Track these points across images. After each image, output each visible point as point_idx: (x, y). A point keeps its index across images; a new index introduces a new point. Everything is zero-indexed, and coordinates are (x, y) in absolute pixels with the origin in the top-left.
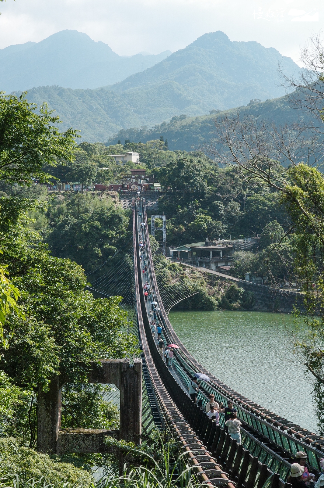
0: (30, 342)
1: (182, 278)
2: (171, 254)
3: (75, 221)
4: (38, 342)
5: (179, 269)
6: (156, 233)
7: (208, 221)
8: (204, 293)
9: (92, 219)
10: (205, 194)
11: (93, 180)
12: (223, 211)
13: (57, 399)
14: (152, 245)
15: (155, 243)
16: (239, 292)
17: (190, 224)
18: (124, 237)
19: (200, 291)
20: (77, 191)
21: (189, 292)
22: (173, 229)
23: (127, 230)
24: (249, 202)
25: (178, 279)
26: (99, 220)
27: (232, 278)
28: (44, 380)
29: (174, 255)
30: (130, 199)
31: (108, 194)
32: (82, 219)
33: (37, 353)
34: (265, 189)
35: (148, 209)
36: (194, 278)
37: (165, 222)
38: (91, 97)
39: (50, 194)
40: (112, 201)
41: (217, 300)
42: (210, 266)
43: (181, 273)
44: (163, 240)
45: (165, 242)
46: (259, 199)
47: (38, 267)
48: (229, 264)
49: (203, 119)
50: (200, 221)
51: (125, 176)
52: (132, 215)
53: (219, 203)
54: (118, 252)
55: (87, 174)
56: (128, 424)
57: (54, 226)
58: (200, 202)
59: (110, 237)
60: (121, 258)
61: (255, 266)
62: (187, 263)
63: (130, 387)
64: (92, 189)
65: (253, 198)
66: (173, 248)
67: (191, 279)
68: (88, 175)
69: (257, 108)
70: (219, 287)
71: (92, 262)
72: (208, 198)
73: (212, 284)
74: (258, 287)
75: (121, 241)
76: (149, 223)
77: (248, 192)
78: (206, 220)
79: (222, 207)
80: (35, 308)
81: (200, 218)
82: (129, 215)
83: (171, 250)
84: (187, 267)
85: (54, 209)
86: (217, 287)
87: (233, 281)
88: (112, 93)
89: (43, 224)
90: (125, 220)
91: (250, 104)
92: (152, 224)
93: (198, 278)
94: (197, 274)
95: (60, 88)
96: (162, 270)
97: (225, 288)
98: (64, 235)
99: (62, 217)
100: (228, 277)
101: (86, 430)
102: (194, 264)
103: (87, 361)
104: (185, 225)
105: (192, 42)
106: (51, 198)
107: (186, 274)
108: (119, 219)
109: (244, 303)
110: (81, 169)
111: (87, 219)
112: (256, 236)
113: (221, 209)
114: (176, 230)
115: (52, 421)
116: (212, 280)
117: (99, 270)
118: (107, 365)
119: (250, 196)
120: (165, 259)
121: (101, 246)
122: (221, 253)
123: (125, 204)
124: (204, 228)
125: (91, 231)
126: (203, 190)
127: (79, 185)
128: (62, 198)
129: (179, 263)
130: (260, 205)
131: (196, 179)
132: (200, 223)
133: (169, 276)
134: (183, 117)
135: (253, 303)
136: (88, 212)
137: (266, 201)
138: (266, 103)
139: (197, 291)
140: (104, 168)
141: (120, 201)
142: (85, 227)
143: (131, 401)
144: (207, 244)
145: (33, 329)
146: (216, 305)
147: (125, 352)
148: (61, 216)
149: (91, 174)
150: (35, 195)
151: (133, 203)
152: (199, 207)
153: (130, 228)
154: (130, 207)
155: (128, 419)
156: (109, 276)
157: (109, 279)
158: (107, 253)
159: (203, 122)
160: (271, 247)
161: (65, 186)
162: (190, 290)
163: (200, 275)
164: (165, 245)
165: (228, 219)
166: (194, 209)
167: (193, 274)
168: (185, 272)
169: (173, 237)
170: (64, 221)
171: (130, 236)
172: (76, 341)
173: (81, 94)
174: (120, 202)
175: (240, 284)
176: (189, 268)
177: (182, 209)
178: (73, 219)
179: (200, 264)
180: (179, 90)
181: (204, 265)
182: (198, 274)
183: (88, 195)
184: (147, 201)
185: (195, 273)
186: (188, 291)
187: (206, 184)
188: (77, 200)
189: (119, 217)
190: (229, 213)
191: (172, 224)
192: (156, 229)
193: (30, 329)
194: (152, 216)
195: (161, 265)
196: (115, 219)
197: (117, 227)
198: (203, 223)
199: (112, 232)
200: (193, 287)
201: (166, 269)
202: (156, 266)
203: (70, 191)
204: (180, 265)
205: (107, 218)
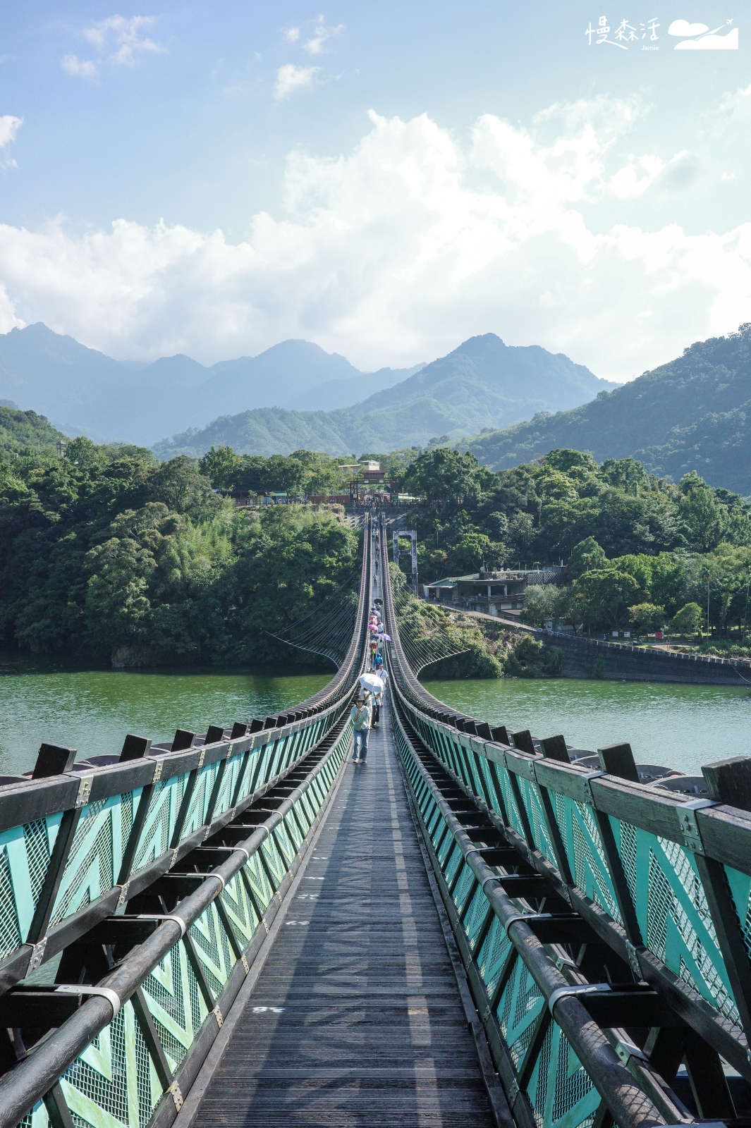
1: (443, 627)
2: (427, 593)
3: (272, 543)
5: (438, 614)
6: (400, 559)
7: (484, 542)
8: (480, 651)
9: (299, 539)
10: (478, 502)
12: (506, 527)
14: (394, 577)
15: (400, 575)
16: (535, 647)
17: (454, 548)
18: (349, 565)
19: (473, 647)
21: (455, 648)
22: (429, 555)
23: (355, 556)
24: (547, 514)
25: (437, 628)
26: (310, 541)
27: (524, 626)
29: (430, 594)
30: (362, 514)
31: (327, 508)
32: (283, 540)
34: (571, 495)
35: (390, 527)
36: (463, 627)
37: (413, 544)
38: (323, 422)
39: (239, 510)
40: (333, 517)
41: (501, 661)
42: (488, 609)
43: (441, 620)
44: (413, 571)
45: (416, 574)
46: (562, 507)
48: (518, 606)
49: (472, 441)
50: (470, 542)
51: (354, 481)
52: (363, 535)
53: (501, 515)
54: (340, 588)
57: (241, 553)
58: (469, 514)
59: (328, 566)
61: (561, 606)
62: (452, 605)
65: (552, 506)
66: (428, 584)
67: (459, 629)
68: (296, 479)
69: (544, 423)
70: (503, 641)
71: (298, 606)
72: (483, 508)
73: (493, 637)
74: (568, 640)
75: (345, 571)
77: (544, 499)
78: (481, 540)
79: (504, 519)
81: (470, 537)
82: (359, 535)
83: (426, 587)
84: (452, 611)
85: (243, 531)
86: (501, 641)
87: (527, 633)
88: (351, 415)
89: (223, 552)
90: (352, 541)
91: (534, 419)
92: (395, 546)
93: (469, 627)
94: (468, 622)
95: (282, 411)
96: (411, 616)
97: (513, 641)
98: (255, 565)
100: (518, 625)
102: (462, 606)
104: (447, 549)
105: (455, 348)
106: (240, 515)
107: (449, 622)
108: (342, 539)
109: (547, 666)
110: (284, 469)
111: (292, 539)
112: (559, 564)
113: (504, 523)
114: (434, 556)
116: (492, 631)
117: (309, 618)
119: (547, 504)
120: (416, 600)
121: (313, 583)
122: (506, 589)
123: (354, 522)
124: (477, 553)
125: (297, 558)
126: (475, 497)
127: (284, 496)
128: (256, 515)
129: (439, 605)
130: (565, 516)
131: (464, 479)
132: (470, 544)
133: (422, 623)
134: (445, 439)
135: (561, 666)
136: (293, 531)
137: (574, 510)
138: (556, 416)
139: (469, 646)
141: (346, 518)
142: (288, 554)
144: (482, 577)
146: (500, 668)
148: (252, 538)
149: (301, 478)
150: (214, 511)
151: (366, 520)
152: (468, 522)
153: (359, 551)
154: (361, 524)
158: (322, 591)
159: (471, 444)
160: (586, 576)
161: (262, 498)
162: (456, 645)
163: (473, 622)
164: (415, 578)
165: (514, 539)
166: (460, 525)
167: (461, 622)
168: (448, 618)
169: (427, 567)
170: (257, 544)
171: (358, 563)
173: (309, 418)
174: (345, 520)
175: (538, 636)
176: (455, 612)
177: (442, 523)
178: (269, 541)
179: (473, 607)
180: (440, 409)
181: (478, 608)
182: (469, 621)
184: (387, 516)
185: (464, 620)
186: (453, 647)
187: (478, 486)
189: (342, 536)
190: (515, 531)
191: (427, 548)
192: (402, 553)
194: (394, 533)
195: (409, 608)
196: (335, 539)
197: (339, 552)
198: (476, 546)
199: (330, 559)
200: (461, 640)
201: (417, 614)
202: (401, 610)
203: (269, 506)
204: (440, 608)
205: (324, 538)
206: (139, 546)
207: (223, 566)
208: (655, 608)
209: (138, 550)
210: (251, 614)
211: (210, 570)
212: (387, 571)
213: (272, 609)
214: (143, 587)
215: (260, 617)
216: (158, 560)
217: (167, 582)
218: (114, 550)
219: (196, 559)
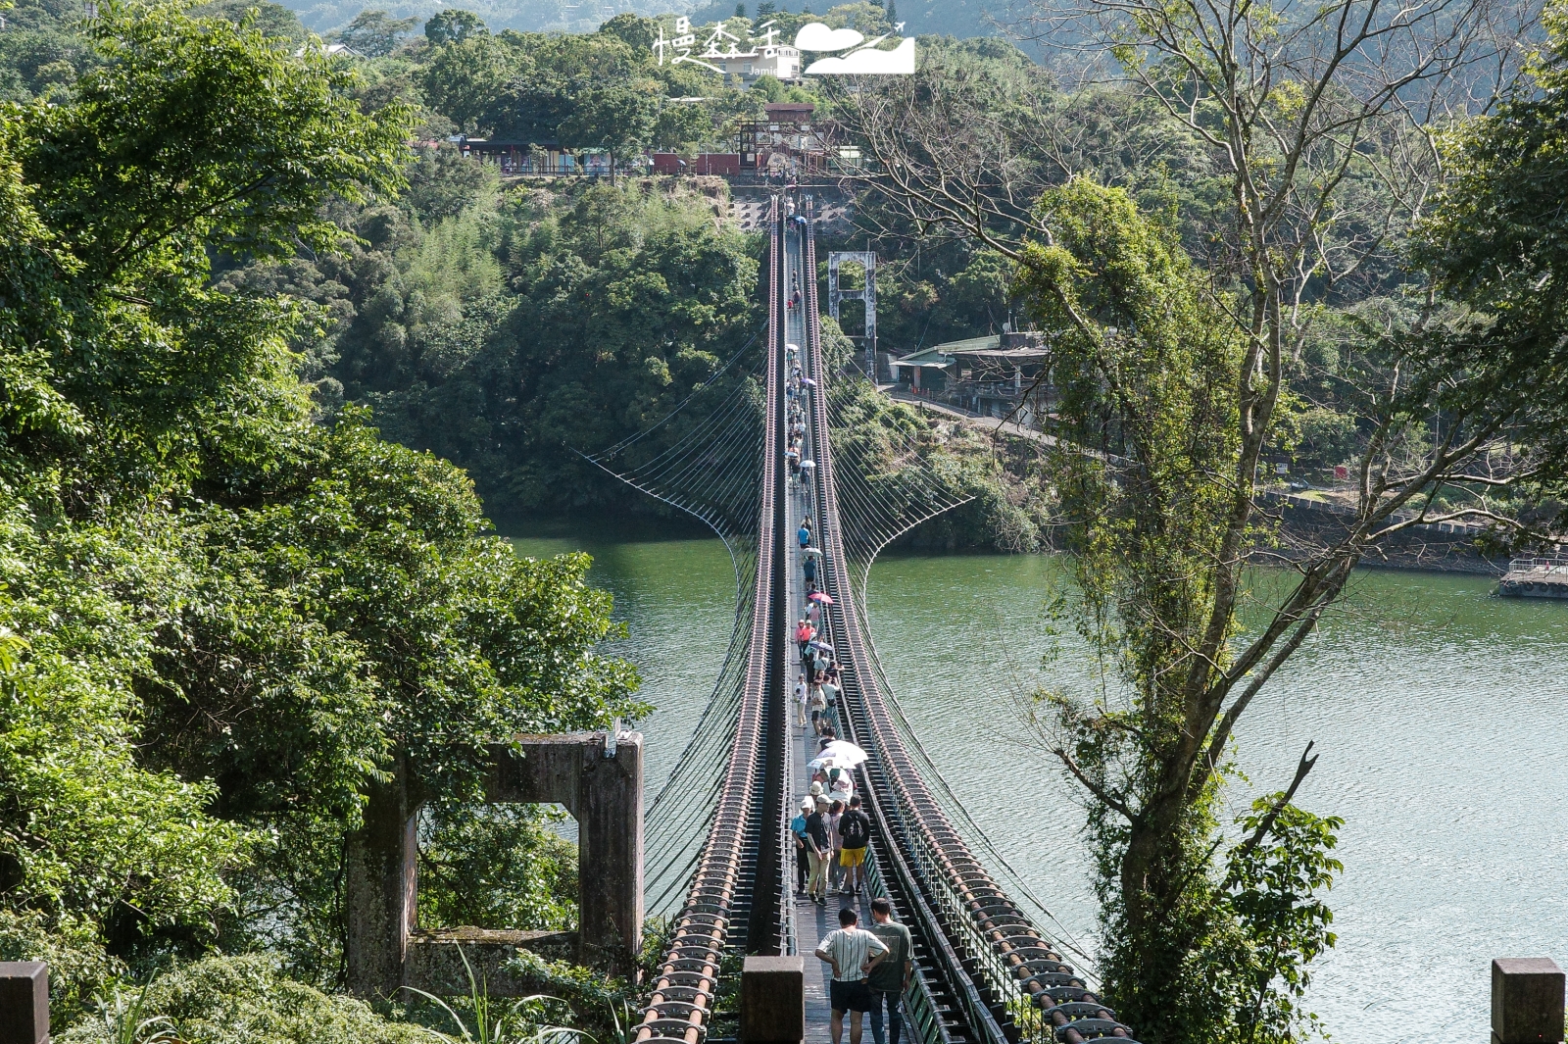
0: (303, 692)
1: (923, 452)
2: (895, 374)
3: (585, 271)
4: (329, 690)
5: (915, 424)
6: (843, 308)
7: (1011, 269)
8: (994, 501)
9: (640, 265)
11: (645, 140)
13: (401, 846)
14: (831, 346)
15: (841, 343)
17: (952, 280)
18: (742, 321)
19: (982, 493)
20: (597, 176)
21: (946, 497)
22: (900, 294)
23: (752, 300)
25: (913, 454)
26: (662, 270)
28: (349, 797)
29: (901, 379)
30: (764, 199)
31: (694, 185)
32: (609, 266)
33: (325, 722)
35: (820, 232)
36: (963, 452)
37: (871, 273)
39: (511, 187)
40: (705, 206)
41: (1035, 519)
42: (1014, 411)
43: (921, 437)
44: (867, 332)
45: (872, 339)
47: (340, 478)
50: (985, 269)
51: (748, 125)
52: (768, 252)
54: (724, 369)
55: (625, 121)
56: (602, 916)
57: (523, 289)
59: (698, 322)
60: (731, 391)
62: (944, 402)
63: (606, 813)
64: (643, 170)
66: (898, 356)
67: (954, 455)
68: (628, 126)
70: (1040, 480)
71: (640, 401)
73: (1020, 471)
75: (733, 336)
76: (824, 278)
78: (1005, 265)
80: (324, 594)
81: (985, 258)
82: (759, 251)
83: (894, 363)
84: (942, 416)
85: (522, 236)
86: (1037, 480)
89: (485, 285)
90: (746, 267)
92: (832, 282)
93: (975, 451)
94: (973, 440)
96: (862, 428)
97: (1061, 481)
98: (553, 317)
99: (546, 261)
101: (487, 933)
102: (964, 406)
103: (478, 741)
104: (936, 282)
106: (513, 198)
107: (936, 440)
108: (725, 265)
110: (605, 106)
111: (625, 265)
114: (910, 297)
115: (388, 909)
116: (1018, 457)
117: (661, 428)
118: (540, 751)
120: (873, 393)
121: (668, 353)
122: (1050, 371)
123: (747, 215)
124: (999, 292)
125: (637, 305)
126: (996, 168)
127: (601, 155)
128: (547, 197)
129: (918, 403)
132: (984, 274)
133: (883, 444)
136: (628, 245)
137: (1198, 202)
139: (972, 491)
140: (685, 99)
141: (732, 206)
142: (618, 295)
143: (611, 850)
144: (1006, 343)
145: (316, 655)
146: (1031, 535)
147: (600, 712)
148: (543, 256)
149: (639, 123)
150: (462, 192)
151: (773, 214)
153: (761, 293)
154: (763, 224)
155: (601, 901)
156: (694, 445)
157: (695, 454)
158: (689, 373)
161: (556, 159)
162: (948, 489)
163: (983, 441)
164: (872, 346)
167: (959, 440)
168: (934, 431)
169: (898, 321)
170: (554, 273)
171: (760, 317)
172: (448, 683)
174: (731, 211)
176: (949, 418)
178: (582, 265)
179: (985, 407)
181: (995, 410)
182: (976, 438)
183: (630, 187)
184: (817, 207)
185: (965, 435)
186: (943, 493)
187: (1004, 149)
188: (594, 205)
189: (725, 260)
191: (898, 280)
192: (845, 295)
193: (307, 657)
194: (831, 255)
195: (858, 412)
196: (712, 267)
197: (720, 292)
198: (996, 278)
199: (704, 308)
200: (959, 479)
201: (875, 425)
202: (842, 413)
203: (574, 177)
204: (920, 410)
205: (689, 262)
206: (319, 275)
207: (487, 316)
208: (1336, 419)
209: (317, 282)
210: (544, 414)
211: (462, 325)
212: (816, 334)
213: (586, 405)
214: (330, 356)
215: (563, 421)
216: (357, 303)
217: (378, 346)
218: (268, 281)
219: (435, 301)
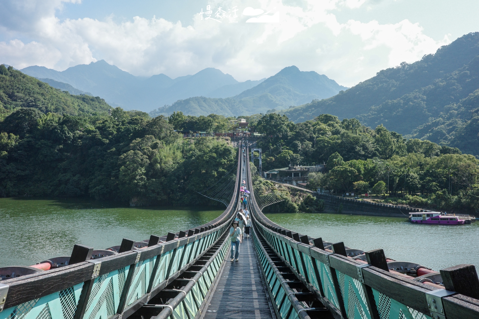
1: (273, 190)
2: (266, 175)
5: (270, 185)
6: (254, 161)
8: (289, 201)
9: (211, 152)
10: (288, 137)
11: (213, 129)
12: (300, 147)
14: (252, 168)
15: (254, 167)
16: (312, 199)
17: (278, 156)
18: (232, 163)
19: (286, 199)
22: (267, 159)
23: (235, 159)
24: (318, 142)
25: (270, 191)
26: (215, 152)
27: (308, 191)
29: (267, 177)
30: (238, 141)
31: (223, 139)
32: (204, 152)
34: (328, 134)
35: (250, 147)
36: (281, 191)
37: (260, 153)
39: (185, 139)
40: (226, 143)
41: (298, 205)
42: (292, 183)
43: (272, 187)
44: (260, 166)
46: (324, 139)
48: (305, 182)
49: (285, 111)
51: (235, 127)
52: (238, 150)
53: (298, 142)
54: (228, 173)
55: (209, 125)
57: (186, 158)
58: (284, 141)
59: (223, 163)
60: (230, 178)
61: (324, 182)
62: (276, 181)
65: (320, 139)
67: (279, 191)
69: (316, 104)
70: (299, 197)
71: (210, 180)
72: (290, 139)
73: (294, 195)
74: (327, 196)
75: (231, 166)
76: (250, 156)
77: (317, 136)
78: (289, 153)
79: (299, 144)
81: (285, 152)
83: (265, 173)
84: (276, 183)
85: (187, 148)
87: (309, 193)
89: (178, 157)
90: (234, 153)
91: (312, 102)
92: (252, 157)
93: (284, 190)
94: (284, 188)
95: (204, 98)
96: (259, 185)
97: (303, 197)
98: (192, 163)
100: (305, 190)
102: (281, 182)
104: (274, 157)
106: (186, 141)
107: (275, 188)
109: (317, 208)
110: (205, 121)
111: (208, 152)
112: (323, 164)
114: (269, 160)
116: (294, 192)
117: (215, 186)
119: (318, 138)
120: (261, 179)
121: (217, 170)
122: (300, 174)
123: (234, 144)
124: (288, 158)
125: (210, 160)
126: (287, 135)
127: (204, 133)
128: (193, 141)
130: (326, 143)
131: (282, 126)
132: (285, 155)
133: (263, 189)
134: (274, 110)
135: (324, 208)
136: (208, 148)
137: (330, 141)
138: (321, 101)
139: (284, 199)
141: (231, 143)
142: (206, 158)
144: (290, 169)
146: (297, 209)
148: (191, 151)
149: (212, 125)
150: (174, 139)
151: (240, 144)
152: (284, 145)
153: (237, 157)
154: (237, 146)
158: (221, 174)
160: (335, 169)
161: (195, 134)
163: (286, 188)
164: (261, 169)
165: (303, 153)
166: (280, 146)
167: (280, 188)
168: (275, 186)
169: (266, 165)
170: (192, 154)
171: (236, 162)
173: (216, 101)
175: (314, 195)
176: (278, 184)
177: (273, 146)
178: (198, 152)
179: (286, 182)
180: (272, 98)
181: (288, 182)
184: (249, 142)
185: (282, 187)
186: (277, 199)
187: (288, 130)
188: (202, 141)
189: (229, 151)
190: (304, 149)
191: (266, 156)
192: (255, 158)
194: (252, 149)
195: (258, 182)
196: (227, 152)
197: (228, 157)
198: (287, 155)
199: (224, 160)
200: (281, 196)
201: (262, 184)
202: (255, 183)
203: (198, 137)
204: (271, 182)
205: (221, 151)
206: (142, 154)
207: (178, 163)
208: (365, 183)
209: (141, 156)
210: (190, 184)
211: (172, 165)
212: (249, 166)
213: (199, 182)
214: (144, 171)
215: (194, 185)
216: (150, 160)
217: (154, 169)
218: (131, 156)
219: (167, 160)
